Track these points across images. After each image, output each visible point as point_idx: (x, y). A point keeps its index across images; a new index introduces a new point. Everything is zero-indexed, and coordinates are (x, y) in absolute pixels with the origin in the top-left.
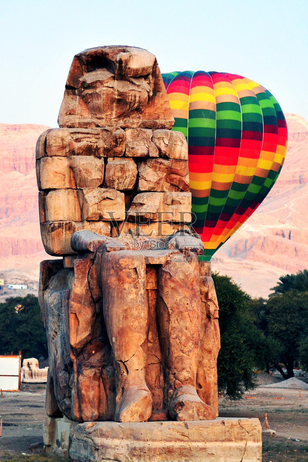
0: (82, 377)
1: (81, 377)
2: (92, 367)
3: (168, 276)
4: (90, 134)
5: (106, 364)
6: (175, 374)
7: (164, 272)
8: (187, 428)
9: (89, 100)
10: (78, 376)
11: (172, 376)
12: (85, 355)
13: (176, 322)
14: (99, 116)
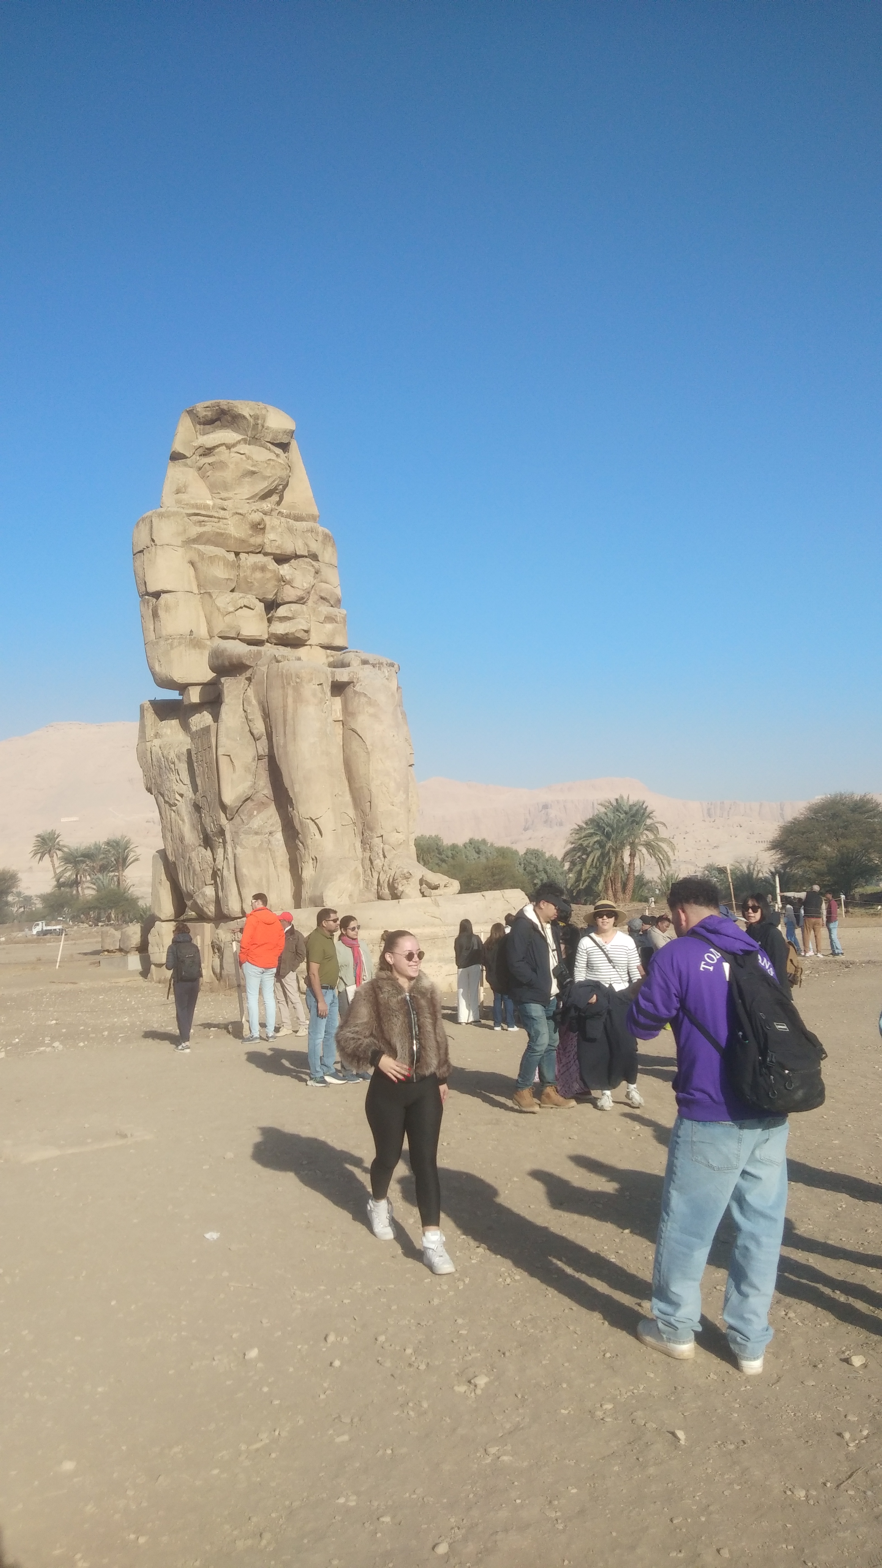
0: (241, 850)
1: (239, 850)
2: (256, 833)
3: (363, 699)
4: (215, 517)
5: (274, 829)
6: (382, 836)
7: (355, 692)
8: (438, 906)
9: (208, 474)
10: (234, 848)
11: (377, 841)
12: (243, 818)
13: (380, 761)
14: (224, 495)
